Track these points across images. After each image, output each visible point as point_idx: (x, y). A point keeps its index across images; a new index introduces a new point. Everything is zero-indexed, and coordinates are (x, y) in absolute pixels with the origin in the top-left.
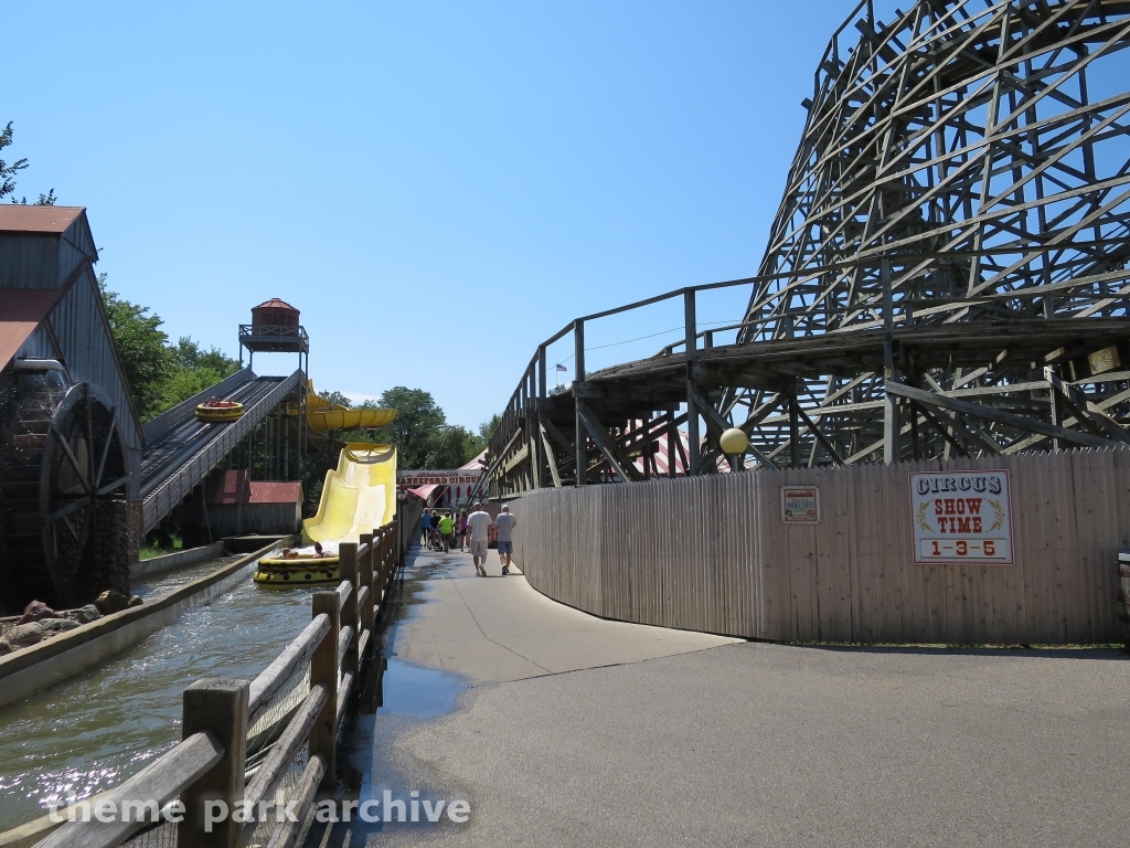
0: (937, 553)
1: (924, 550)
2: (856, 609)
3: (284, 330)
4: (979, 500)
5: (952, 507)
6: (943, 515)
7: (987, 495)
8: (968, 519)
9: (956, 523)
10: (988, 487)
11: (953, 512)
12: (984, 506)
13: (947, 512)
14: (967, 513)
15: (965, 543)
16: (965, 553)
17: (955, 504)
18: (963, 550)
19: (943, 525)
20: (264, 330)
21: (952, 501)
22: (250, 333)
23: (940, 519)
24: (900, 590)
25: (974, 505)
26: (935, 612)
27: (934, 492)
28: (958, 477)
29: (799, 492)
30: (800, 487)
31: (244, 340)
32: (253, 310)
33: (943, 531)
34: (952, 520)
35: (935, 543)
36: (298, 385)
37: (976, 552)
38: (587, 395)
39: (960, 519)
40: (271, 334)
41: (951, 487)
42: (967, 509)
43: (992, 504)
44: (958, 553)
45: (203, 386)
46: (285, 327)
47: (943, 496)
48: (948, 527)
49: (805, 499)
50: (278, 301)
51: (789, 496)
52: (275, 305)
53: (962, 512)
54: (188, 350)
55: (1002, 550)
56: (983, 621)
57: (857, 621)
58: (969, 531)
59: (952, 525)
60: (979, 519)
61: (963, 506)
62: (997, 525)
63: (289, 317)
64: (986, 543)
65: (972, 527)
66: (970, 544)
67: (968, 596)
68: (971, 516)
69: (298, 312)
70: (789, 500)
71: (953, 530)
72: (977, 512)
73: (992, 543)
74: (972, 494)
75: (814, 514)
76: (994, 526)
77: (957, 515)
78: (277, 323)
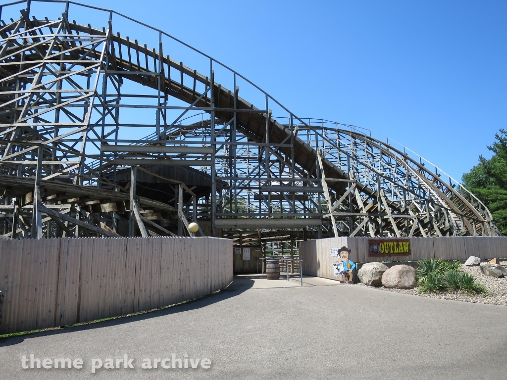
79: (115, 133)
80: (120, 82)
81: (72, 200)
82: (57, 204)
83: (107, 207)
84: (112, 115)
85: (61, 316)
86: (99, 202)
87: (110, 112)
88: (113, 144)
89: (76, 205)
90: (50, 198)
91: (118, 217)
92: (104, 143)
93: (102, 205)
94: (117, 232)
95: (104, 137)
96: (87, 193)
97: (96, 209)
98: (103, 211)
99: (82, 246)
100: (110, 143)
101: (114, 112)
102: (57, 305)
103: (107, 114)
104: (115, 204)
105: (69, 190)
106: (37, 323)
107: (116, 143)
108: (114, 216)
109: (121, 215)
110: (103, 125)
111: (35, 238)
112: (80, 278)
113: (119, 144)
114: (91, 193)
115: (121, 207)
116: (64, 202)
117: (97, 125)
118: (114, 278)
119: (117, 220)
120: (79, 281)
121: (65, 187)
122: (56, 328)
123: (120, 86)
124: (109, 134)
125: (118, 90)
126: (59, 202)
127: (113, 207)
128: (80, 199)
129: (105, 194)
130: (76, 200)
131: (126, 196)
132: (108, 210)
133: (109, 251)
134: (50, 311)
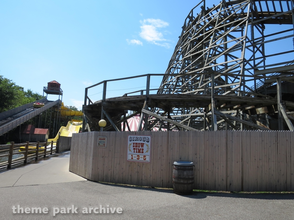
0: (132, 158)
1: (129, 157)
2: (112, 173)
3: (55, 89)
4: (144, 144)
5: (137, 145)
6: (135, 148)
7: (145, 142)
8: (140, 149)
9: (138, 150)
10: (146, 140)
11: (137, 147)
12: (145, 145)
13: (136, 147)
14: (140, 147)
15: (139, 156)
16: (139, 159)
17: (138, 145)
18: (138, 158)
19: (134, 150)
20: (50, 88)
21: (137, 143)
22: (47, 89)
23: (134, 149)
24: (123, 169)
25: (142, 145)
26: (131, 176)
27: (133, 140)
28: (139, 137)
29: (102, 138)
30: (102, 137)
31: (44, 91)
32: (48, 83)
33: (134, 152)
34: (137, 149)
35: (132, 155)
36: (58, 104)
37: (141, 159)
38: (87, 109)
39: (138, 149)
40: (52, 90)
41: (137, 139)
42: (140, 146)
43: (147, 145)
44: (137, 159)
45: (30, 102)
46: (56, 88)
47: (135, 142)
48: (135, 151)
49: (103, 140)
50: (55, 81)
51: (100, 139)
52: (54, 82)
53: (139, 147)
54: (30, 93)
55: (148, 159)
56: (142, 179)
57: (112, 177)
58: (140, 152)
59: (137, 150)
60: (143, 149)
61: (140, 145)
62: (147, 151)
63: (57, 86)
64: (144, 156)
65: (141, 151)
66: (140, 156)
67: (139, 172)
68: (141, 148)
69: (60, 85)
70: (100, 140)
71: (136, 152)
72: (143, 147)
73: (145, 156)
74: (142, 142)
75: (105, 145)
76: (146, 152)
77: (138, 148)
78: (54, 87)
79: (263, 62)
80: (263, 28)
81: (236, 107)
82: (227, 110)
83: (260, 111)
84: (260, 51)
85: (230, 184)
86: (254, 107)
87: (258, 49)
88: (263, 69)
89: (239, 110)
90: (222, 106)
91: (270, 118)
92: (256, 70)
93: (257, 109)
94: (270, 128)
95: (255, 66)
96: (245, 101)
97: (253, 111)
98: (258, 113)
99: (242, 136)
100: (260, 69)
101: (261, 49)
102: (227, 176)
103: (256, 51)
104: (266, 108)
105: (232, 99)
106: (215, 186)
107: (264, 68)
108: (266, 117)
109: (272, 116)
110: (254, 59)
111: (213, 131)
112: (242, 159)
113: (266, 68)
114: (247, 101)
115: (271, 109)
116: (232, 109)
117: (250, 60)
118: (269, 162)
119: (269, 120)
120: (242, 161)
121: (230, 98)
122: (228, 192)
123: (263, 30)
124: (259, 63)
125: (262, 33)
126: (229, 109)
127: (265, 110)
128: (240, 105)
129: (258, 101)
130: (238, 106)
131: (274, 102)
132: (261, 112)
133: (262, 141)
134: (223, 180)
